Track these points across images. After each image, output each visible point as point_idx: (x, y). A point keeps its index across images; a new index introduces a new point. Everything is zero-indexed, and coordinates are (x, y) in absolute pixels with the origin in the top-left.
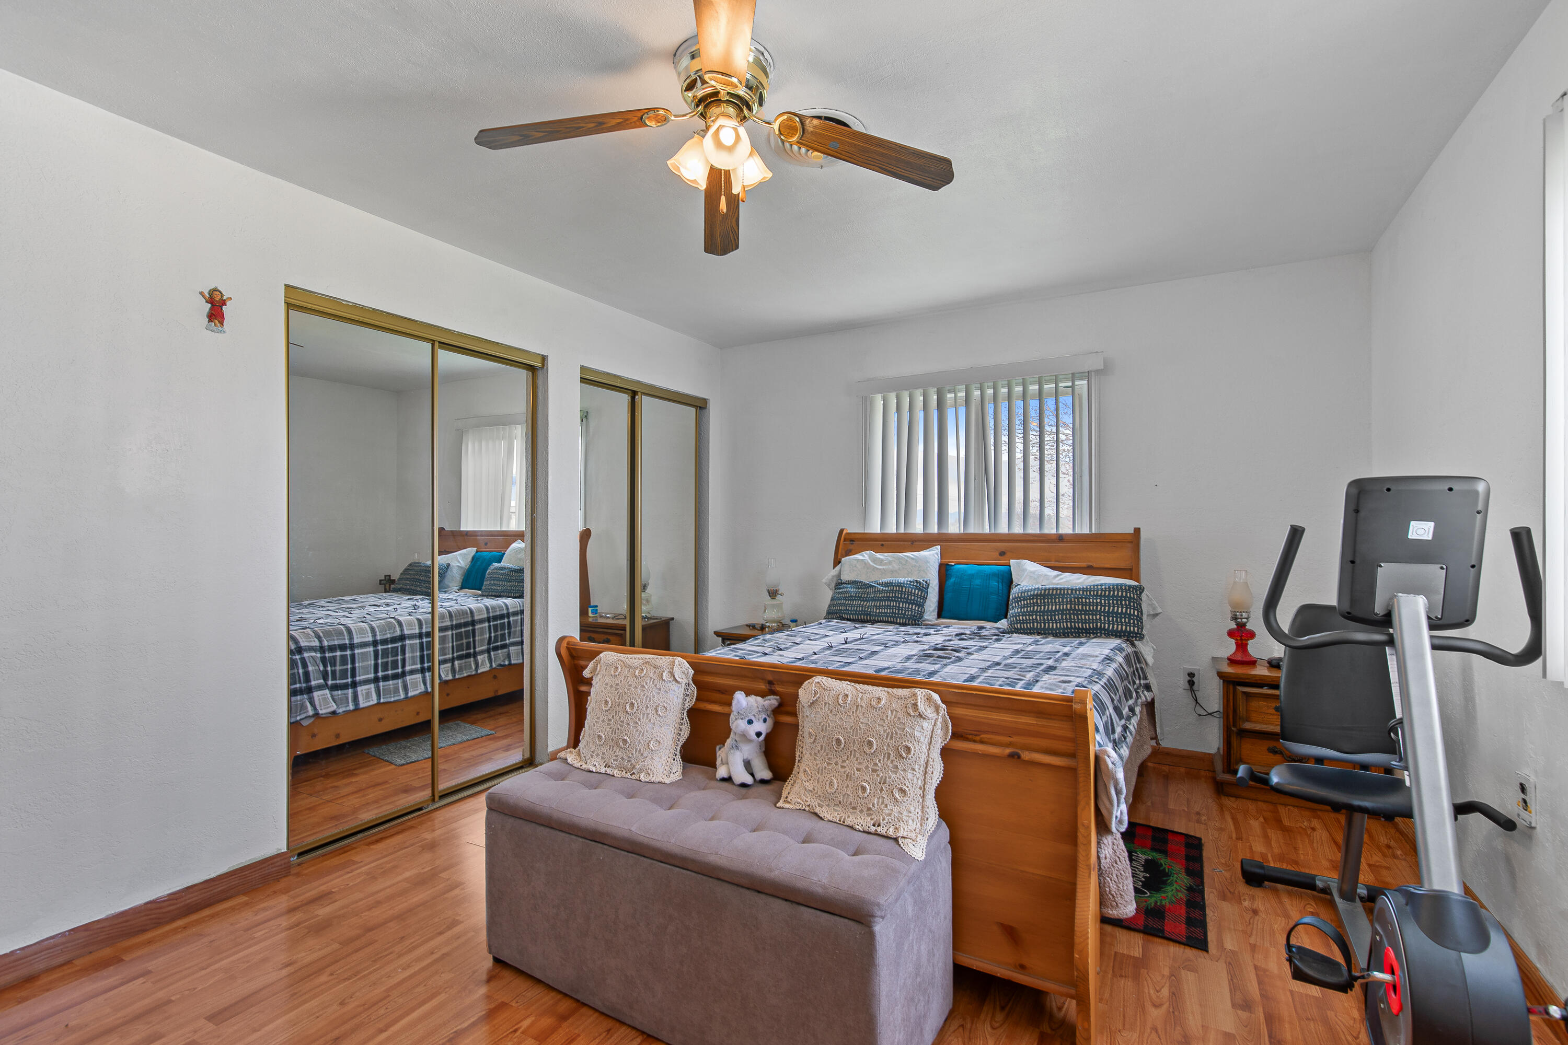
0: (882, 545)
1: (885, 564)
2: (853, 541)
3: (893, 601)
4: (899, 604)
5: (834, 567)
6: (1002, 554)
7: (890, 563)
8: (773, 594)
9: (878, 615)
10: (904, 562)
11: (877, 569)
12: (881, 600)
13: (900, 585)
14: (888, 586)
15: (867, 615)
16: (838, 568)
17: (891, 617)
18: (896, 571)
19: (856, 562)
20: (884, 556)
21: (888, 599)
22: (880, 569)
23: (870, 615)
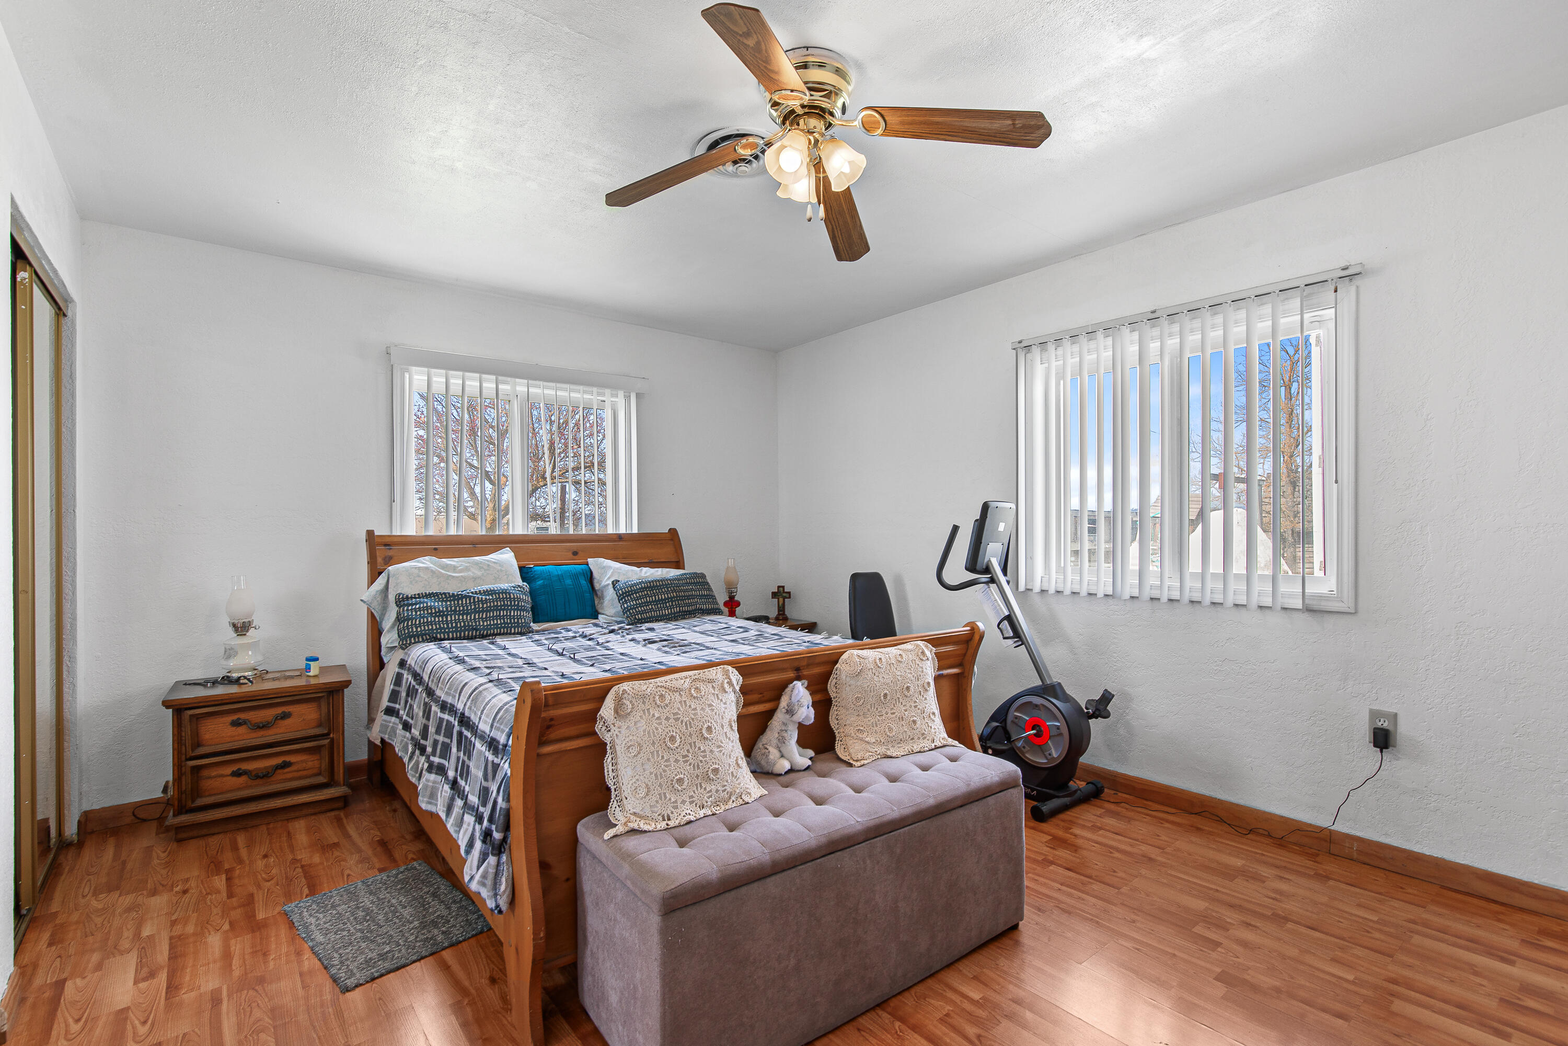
0: (436, 549)
1: (460, 571)
2: (388, 545)
3: (503, 610)
4: (510, 613)
5: (372, 581)
6: (575, 553)
7: (467, 569)
8: (241, 628)
9: (488, 627)
10: (485, 567)
11: (453, 577)
12: (487, 611)
13: (504, 592)
14: (492, 595)
15: (473, 629)
16: (380, 582)
17: (504, 628)
18: (479, 578)
19: (417, 571)
20: (455, 561)
21: (497, 608)
22: (457, 577)
23: (477, 630)
